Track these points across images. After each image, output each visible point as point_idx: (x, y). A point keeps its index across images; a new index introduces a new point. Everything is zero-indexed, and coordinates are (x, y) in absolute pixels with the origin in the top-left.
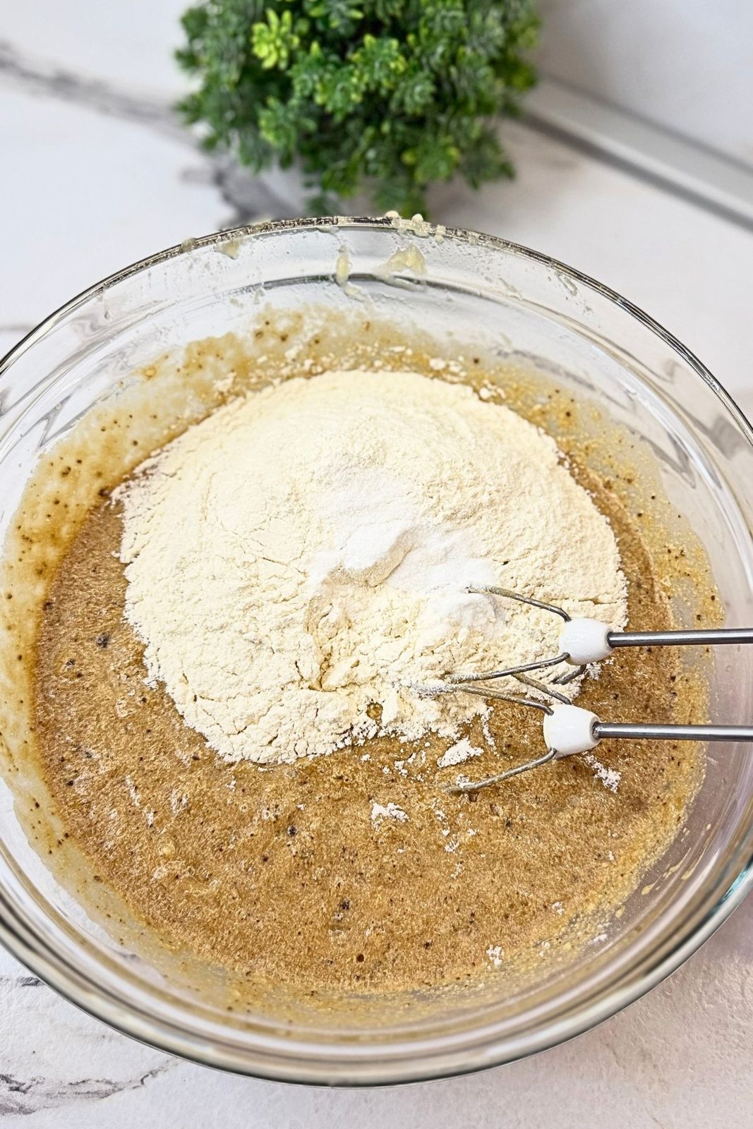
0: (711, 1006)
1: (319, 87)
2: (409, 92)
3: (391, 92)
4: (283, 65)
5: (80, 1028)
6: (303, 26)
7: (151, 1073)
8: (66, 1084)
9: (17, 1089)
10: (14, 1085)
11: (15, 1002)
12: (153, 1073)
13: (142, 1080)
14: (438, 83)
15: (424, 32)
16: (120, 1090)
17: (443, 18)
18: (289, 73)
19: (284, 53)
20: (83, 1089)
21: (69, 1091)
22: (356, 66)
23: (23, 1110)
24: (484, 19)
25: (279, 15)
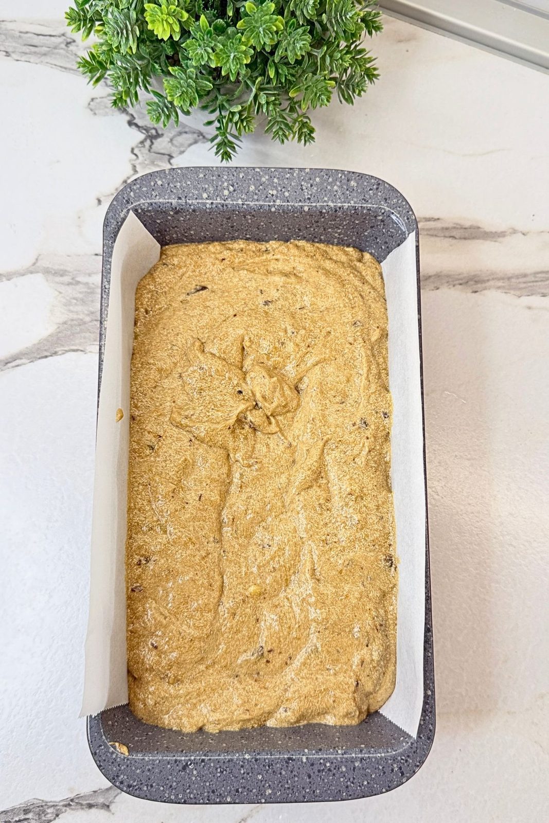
4: (176, 39)
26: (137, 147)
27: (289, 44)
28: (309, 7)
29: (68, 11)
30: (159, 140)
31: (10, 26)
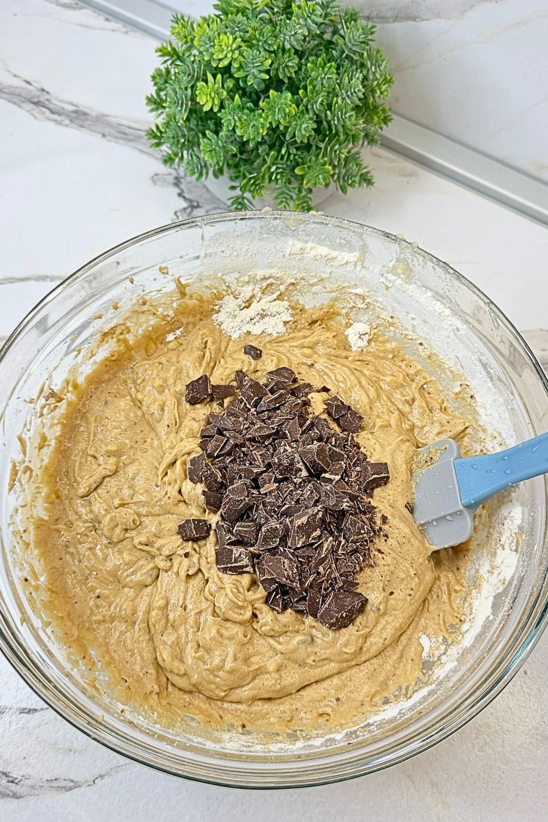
0: (482, 753)
1: (238, 124)
2: (298, 128)
3: (286, 128)
4: (216, 110)
5: (55, 744)
6: (230, 84)
7: (100, 776)
8: (44, 780)
9: (12, 782)
10: (10, 779)
11: (15, 723)
12: (102, 777)
13: (94, 781)
14: (319, 122)
15: (310, 88)
16: (80, 786)
17: (322, 79)
18: (219, 115)
19: (217, 102)
20: (55, 784)
21: (46, 785)
22: (263, 110)
23: (16, 796)
24: (350, 79)
25: (214, 76)
26: (180, 211)
27: (297, 125)
28: (318, 104)
29: (150, 96)
30: (198, 210)
31: (111, 119)
